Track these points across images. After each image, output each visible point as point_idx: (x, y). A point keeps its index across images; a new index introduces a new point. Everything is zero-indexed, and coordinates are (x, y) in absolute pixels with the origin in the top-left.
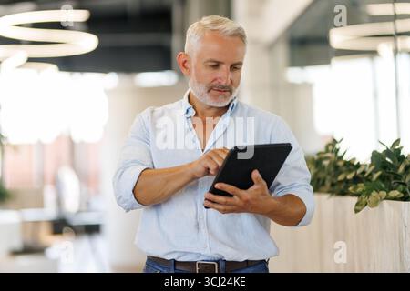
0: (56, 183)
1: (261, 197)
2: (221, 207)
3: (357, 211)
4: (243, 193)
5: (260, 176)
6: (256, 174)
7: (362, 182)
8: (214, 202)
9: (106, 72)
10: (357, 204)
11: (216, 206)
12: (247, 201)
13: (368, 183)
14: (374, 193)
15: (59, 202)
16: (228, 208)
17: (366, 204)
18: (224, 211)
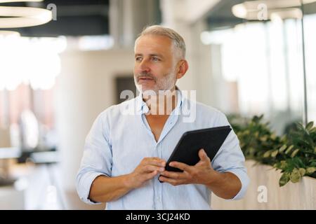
0: (20, 123)
1: (206, 171)
2: (174, 181)
3: (281, 185)
4: (192, 168)
5: (205, 154)
6: (202, 153)
7: (283, 159)
8: (168, 177)
9: (56, 37)
10: (281, 179)
11: (169, 180)
12: (195, 175)
13: (289, 160)
14: (295, 171)
15: (22, 138)
16: (180, 181)
17: (289, 179)
18: (176, 184)
